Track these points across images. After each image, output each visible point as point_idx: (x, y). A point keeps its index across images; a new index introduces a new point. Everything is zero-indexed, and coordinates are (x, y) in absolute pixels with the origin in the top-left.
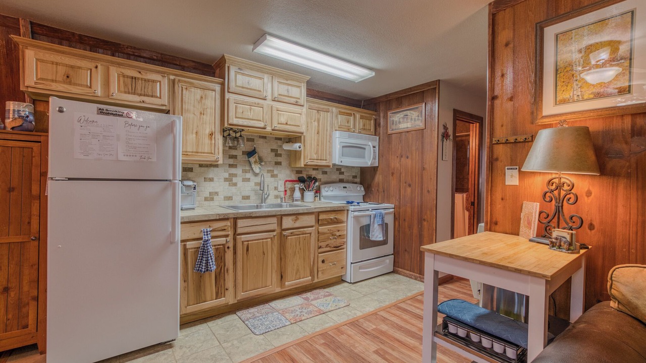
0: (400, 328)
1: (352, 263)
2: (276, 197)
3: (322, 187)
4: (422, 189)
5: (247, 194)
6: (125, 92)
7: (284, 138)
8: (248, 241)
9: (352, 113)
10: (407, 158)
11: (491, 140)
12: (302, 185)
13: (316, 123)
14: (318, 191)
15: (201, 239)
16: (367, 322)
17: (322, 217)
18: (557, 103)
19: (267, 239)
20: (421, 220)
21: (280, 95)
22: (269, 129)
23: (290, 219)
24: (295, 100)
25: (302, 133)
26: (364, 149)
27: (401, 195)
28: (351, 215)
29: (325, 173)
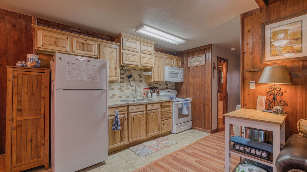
0: (203, 152)
1: (175, 125)
2: (141, 96)
3: (160, 91)
4: (204, 91)
5: (128, 95)
6: (79, 50)
7: (144, 70)
8: (133, 116)
9: (173, 58)
10: (198, 78)
11: (243, 71)
12: (151, 91)
13: (158, 63)
14: (158, 93)
15: (114, 115)
16: (188, 150)
17: (163, 104)
18: (271, 56)
19: (141, 115)
20: (204, 105)
21: (144, 50)
22: (139, 66)
23: (150, 105)
24: (150, 52)
25: (153, 67)
26: (178, 74)
27: (195, 94)
28: (174, 103)
29: (160, 85)
